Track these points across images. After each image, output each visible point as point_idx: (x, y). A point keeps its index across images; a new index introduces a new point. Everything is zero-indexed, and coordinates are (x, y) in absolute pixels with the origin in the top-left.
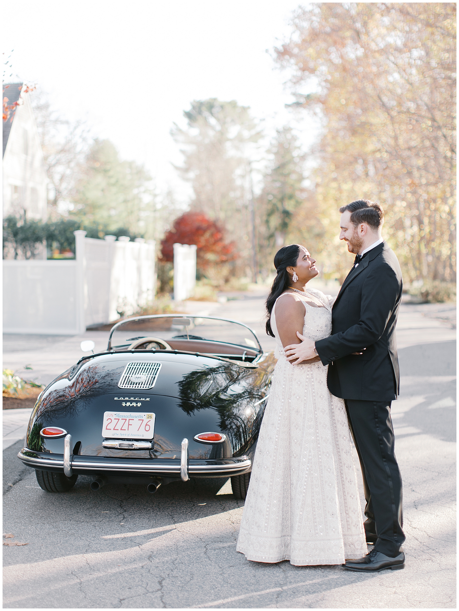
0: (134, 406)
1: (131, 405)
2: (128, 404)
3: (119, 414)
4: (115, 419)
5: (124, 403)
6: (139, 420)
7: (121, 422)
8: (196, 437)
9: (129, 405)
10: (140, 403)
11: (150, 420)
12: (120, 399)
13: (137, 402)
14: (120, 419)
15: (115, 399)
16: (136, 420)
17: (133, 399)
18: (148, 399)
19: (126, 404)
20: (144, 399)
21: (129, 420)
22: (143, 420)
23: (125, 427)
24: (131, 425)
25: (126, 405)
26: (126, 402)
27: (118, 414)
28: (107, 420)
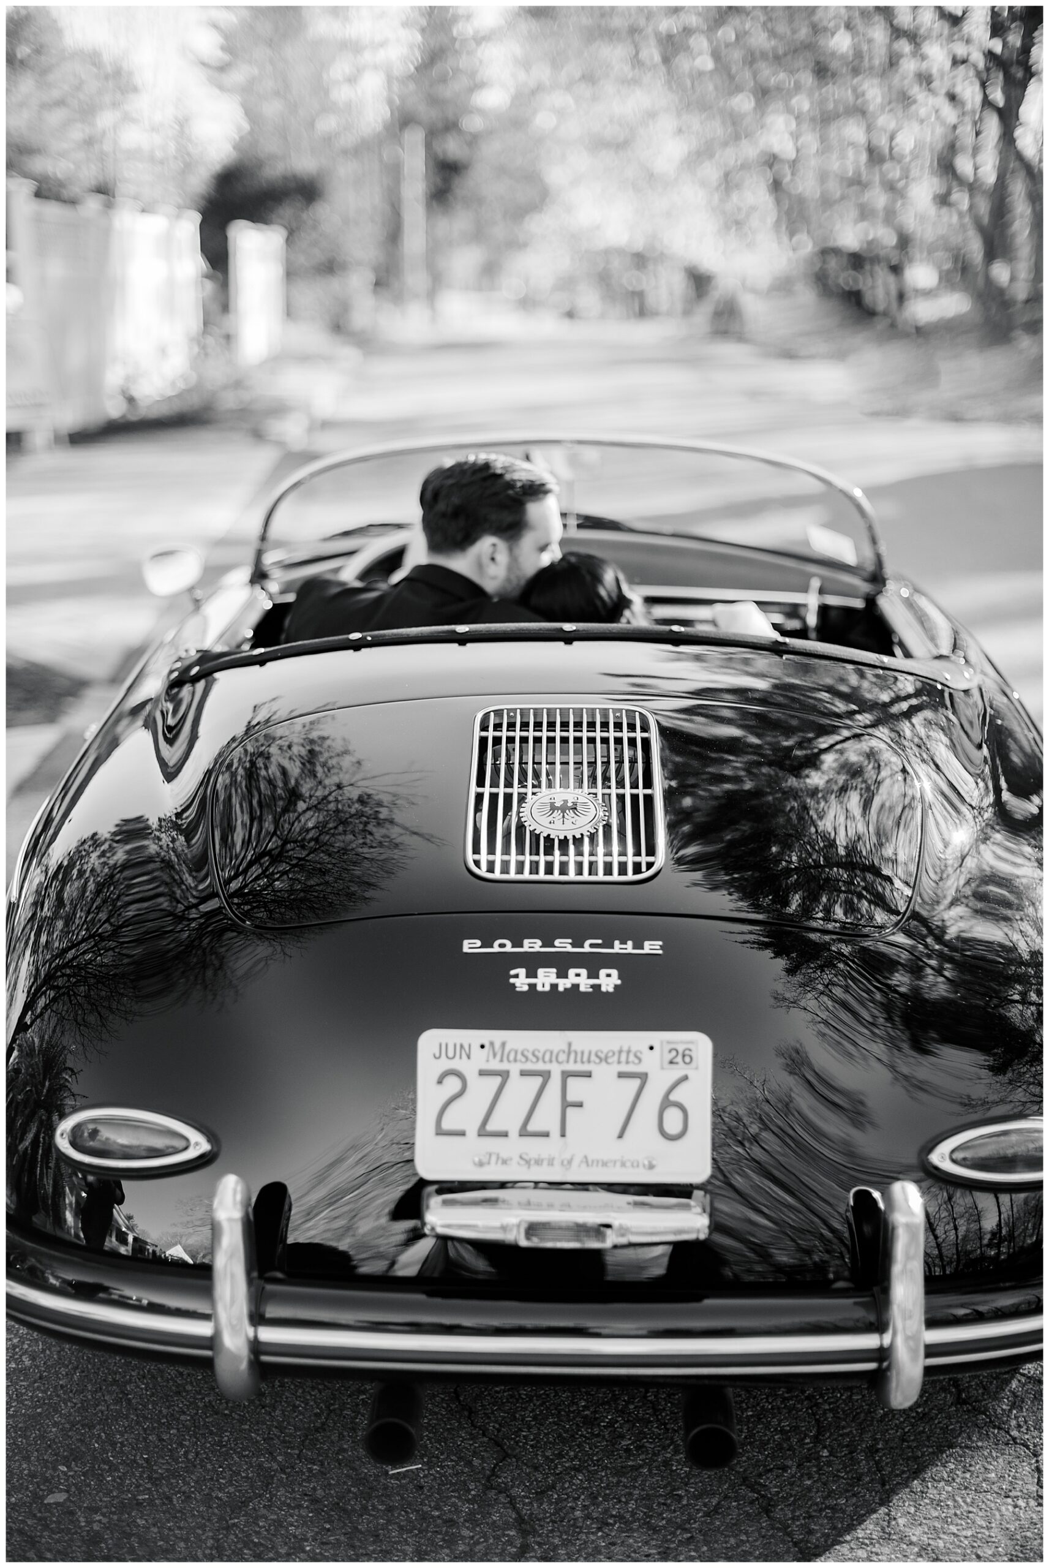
0: (582, 989)
1: (563, 984)
2: (546, 978)
3: (503, 1044)
4: (483, 1073)
5: (522, 972)
6: (621, 1075)
7: (521, 1091)
8: (941, 1157)
9: (554, 987)
10: (614, 973)
11: (685, 1078)
12: (496, 949)
13: (593, 962)
14: (514, 1069)
15: (470, 946)
16: (604, 1074)
17: (570, 949)
18: (651, 947)
19: (532, 981)
20: (629, 948)
21: (566, 1075)
22: (643, 1077)
23: (547, 1117)
24: (580, 1105)
25: (532, 987)
26: (532, 963)
27: (497, 1046)
28: (440, 1082)
